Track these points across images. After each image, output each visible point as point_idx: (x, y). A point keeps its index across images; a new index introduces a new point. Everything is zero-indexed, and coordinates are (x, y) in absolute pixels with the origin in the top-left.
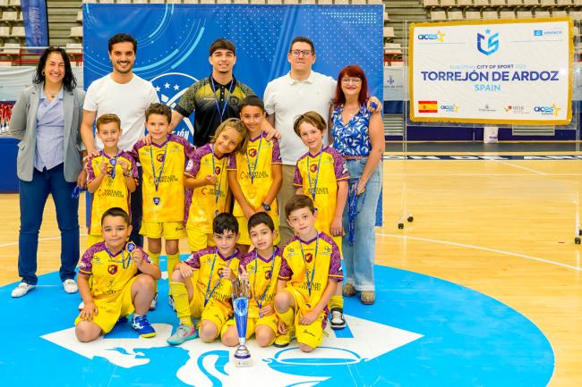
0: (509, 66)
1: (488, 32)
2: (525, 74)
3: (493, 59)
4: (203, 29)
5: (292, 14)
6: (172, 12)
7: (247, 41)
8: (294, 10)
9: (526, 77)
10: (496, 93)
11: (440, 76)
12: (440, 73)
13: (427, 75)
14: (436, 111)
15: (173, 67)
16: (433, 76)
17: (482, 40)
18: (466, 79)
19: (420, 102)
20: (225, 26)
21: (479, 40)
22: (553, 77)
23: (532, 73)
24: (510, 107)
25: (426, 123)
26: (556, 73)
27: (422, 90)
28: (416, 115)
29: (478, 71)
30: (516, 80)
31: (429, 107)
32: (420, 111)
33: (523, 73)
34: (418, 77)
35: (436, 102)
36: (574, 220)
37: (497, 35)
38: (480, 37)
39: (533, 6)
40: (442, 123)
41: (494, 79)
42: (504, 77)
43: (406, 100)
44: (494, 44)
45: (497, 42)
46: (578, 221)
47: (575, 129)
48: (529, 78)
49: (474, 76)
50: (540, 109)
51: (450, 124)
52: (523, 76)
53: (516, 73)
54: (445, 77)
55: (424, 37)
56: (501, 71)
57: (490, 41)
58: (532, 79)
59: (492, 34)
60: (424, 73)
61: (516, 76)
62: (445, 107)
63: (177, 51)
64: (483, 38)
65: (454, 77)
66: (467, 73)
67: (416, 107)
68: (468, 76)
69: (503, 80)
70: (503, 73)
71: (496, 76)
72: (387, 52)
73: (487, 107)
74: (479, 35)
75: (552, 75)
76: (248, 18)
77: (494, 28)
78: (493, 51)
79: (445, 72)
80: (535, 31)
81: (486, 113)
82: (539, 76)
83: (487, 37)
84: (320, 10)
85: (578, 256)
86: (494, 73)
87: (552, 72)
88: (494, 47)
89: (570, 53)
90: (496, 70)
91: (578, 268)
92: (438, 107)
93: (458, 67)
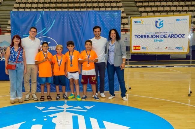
0: (167, 33)
1: (159, 20)
2: (173, 35)
3: (161, 30)
4: (54, 20)
5: (87, 14)
6: (43, 14)
7: (71, 25)
8: (88, 13)
9: (173, 36)
10: (162, 42)
11: (142, 37)
12: (141, 35)
13: (137, 36)
14: (140, 49)
15: (44, 34)
16: (139, 37)
17: (157, 23)
18: (151, 38)
19: (134, 46)
20: (63, 19)
21: (156, 23)
22: (183, 36)
23: (175, 35)
24: (167, 48)
25: (136, 54)
26: (184, 35)
27: (135, 42)
28: (133, 51)
29: (155, 35)
30: (169, 38)
31: (137, 48)
32: (134, 50)
33: (172, 35)
34: (133, 37)
35: (140, 46)
36: (189, 88)
37: (163, 21)
38: (157, 22)
39: (180, 10)
40: (142, 54)
41: (161, 38)
42: (165, 36)
43: (129, 46)
44: (162, 24)
45: (163, 23)
46: (190, 88)
47: (190, 55)
48: (174, 37)
49: (154, 36)
50: (177, 48)
51: (145, 54)
52: (172, 36)
53: (169, 35)
54: (143, 37)
55: (136, 22)
56: (164, 34)
57: (160, 23)
58: (175, 37)
59: (161, 20)
60: (136, 36)
61: (169, 36)
62: (143, 48)
63: (45, 28)
64: (158, 22)
65: (146, 37)
66: (151, 35)
67: (133, 48)
68: (152, 36)
69: (165, 38)
70: (165, 35)
71: (162, 36)
72: (125, 28)
73: (158, 48)
74: (156, 21)
75: (182, 35)
76: (71, 16)
77: (162, 18)
78: (161, 27)
79: (143, 35)
80: (177, 19)
81: (158, 50)
82: (178, 36)
83: (159, 22)
84: (97, 13)
85: (189, 101)
86: (161, 35)
87: (183, 34)
88: (161, 25)
89: (189, 27)
90: (162, 34)
91: (189, 105)
92: (141, 48)
93: (148, 33)
